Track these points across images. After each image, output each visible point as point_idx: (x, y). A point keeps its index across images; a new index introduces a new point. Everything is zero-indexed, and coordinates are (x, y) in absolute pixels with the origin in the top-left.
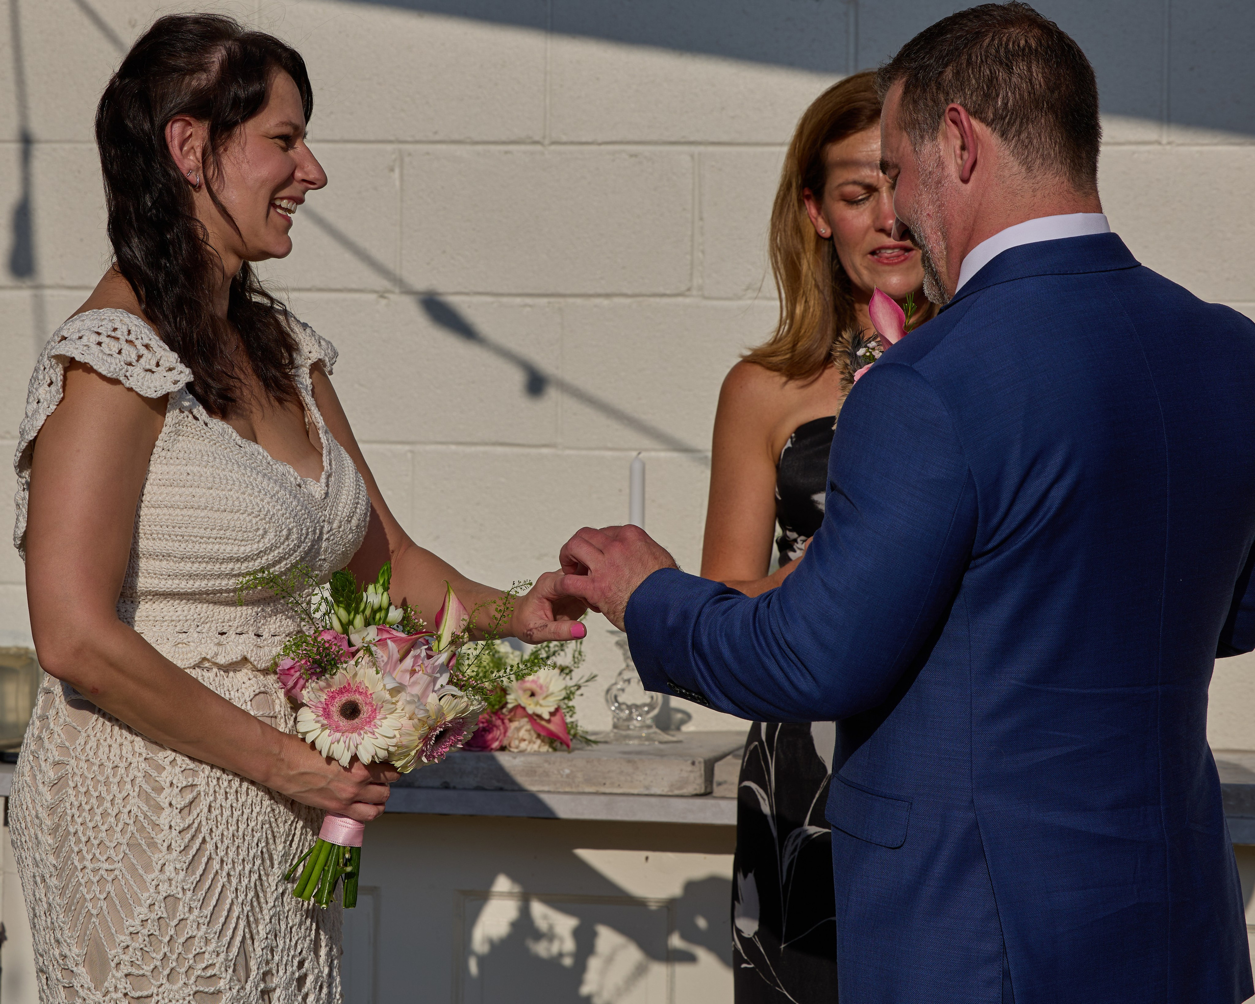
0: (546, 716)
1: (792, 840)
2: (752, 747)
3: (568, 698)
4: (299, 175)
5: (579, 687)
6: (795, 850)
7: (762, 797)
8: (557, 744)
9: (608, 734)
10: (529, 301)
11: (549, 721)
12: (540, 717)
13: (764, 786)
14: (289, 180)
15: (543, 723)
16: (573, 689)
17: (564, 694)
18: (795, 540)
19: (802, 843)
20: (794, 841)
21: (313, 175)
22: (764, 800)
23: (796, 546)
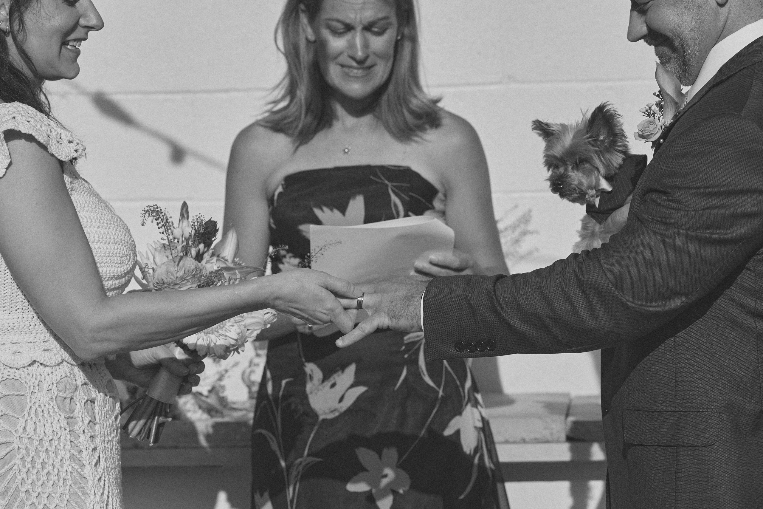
0: (205, 393)
1: (295, 468)
2: (262, 405)
3: (220, 379)
4: (82, 22)
5: (227, 371)
6: (297, 475)
7: (271, 439)
8: (213, 413)
9: (244, 403)
10: (169, 96)
11: (207, 397)
12: (201, 394)
13: (272, 430)
14: (75, 26)
15: (203, 398)
16: (223, 373)
17: (217, 377)
18: (284, 256)
19: (303, 469)
20: (297, 468)
21: (93, 22)
22: (273, 441)
23: (284, 260)
